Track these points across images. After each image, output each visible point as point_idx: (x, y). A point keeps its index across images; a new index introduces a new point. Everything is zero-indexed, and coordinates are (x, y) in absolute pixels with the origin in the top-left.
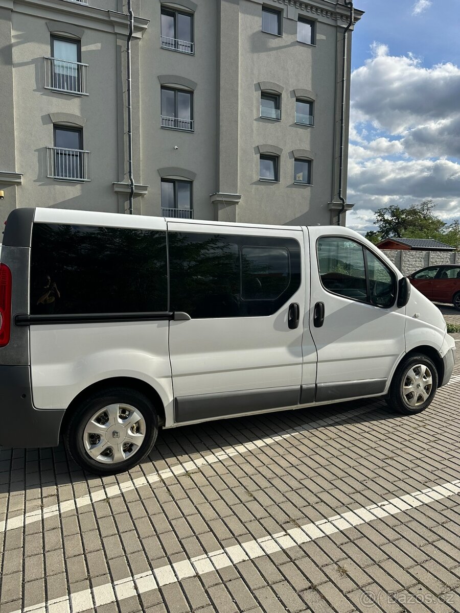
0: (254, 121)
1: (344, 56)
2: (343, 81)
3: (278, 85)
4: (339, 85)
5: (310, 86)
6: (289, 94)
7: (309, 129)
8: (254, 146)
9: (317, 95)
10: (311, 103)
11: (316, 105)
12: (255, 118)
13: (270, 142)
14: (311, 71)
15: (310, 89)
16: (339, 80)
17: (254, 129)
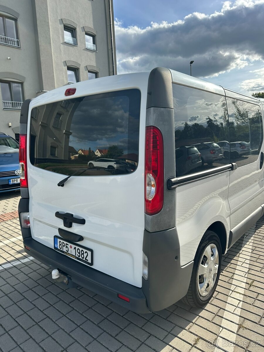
0: (61, 44)
1: (110, 9)
2: (111, 25)
3: (74, 22)
4: (108, 27)
5: (92, 26)
6: (81, 29)
7: (94, 53)
8: (63, 61)
9: (97, 32)
10: (94, 37)
11: (97, 38)
12: (61, 42)
13: (72, 59)
14: (92, 16)
15: (93, 27)
16: (108, 24)
17: (62, 50)
